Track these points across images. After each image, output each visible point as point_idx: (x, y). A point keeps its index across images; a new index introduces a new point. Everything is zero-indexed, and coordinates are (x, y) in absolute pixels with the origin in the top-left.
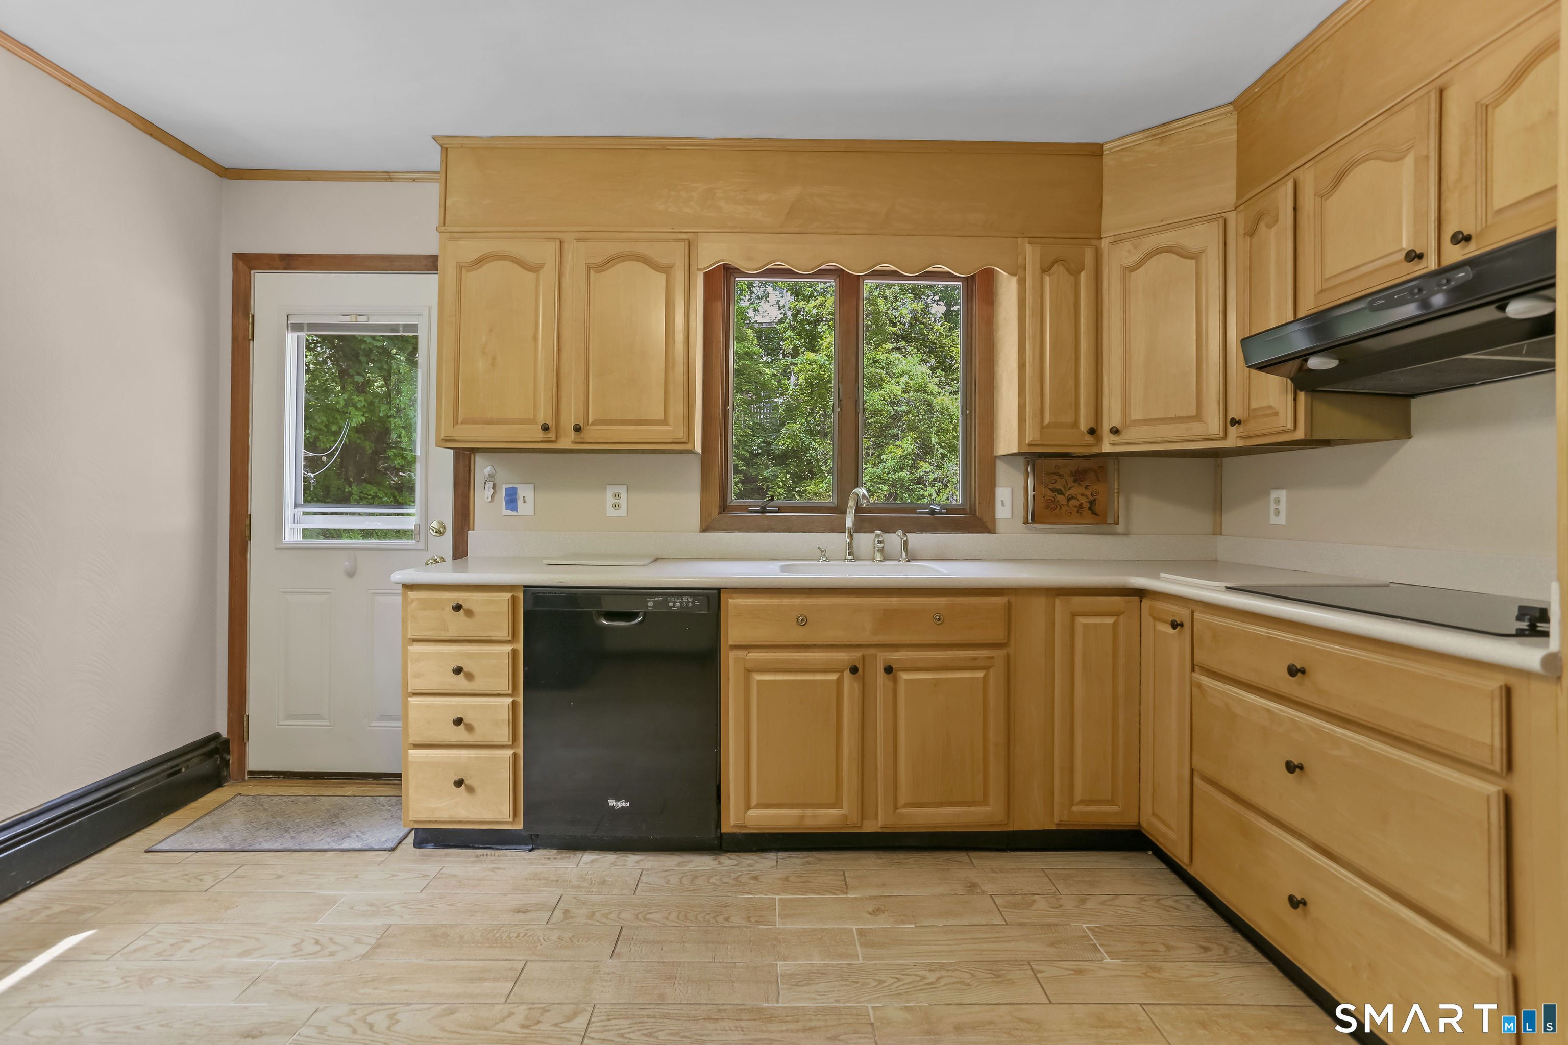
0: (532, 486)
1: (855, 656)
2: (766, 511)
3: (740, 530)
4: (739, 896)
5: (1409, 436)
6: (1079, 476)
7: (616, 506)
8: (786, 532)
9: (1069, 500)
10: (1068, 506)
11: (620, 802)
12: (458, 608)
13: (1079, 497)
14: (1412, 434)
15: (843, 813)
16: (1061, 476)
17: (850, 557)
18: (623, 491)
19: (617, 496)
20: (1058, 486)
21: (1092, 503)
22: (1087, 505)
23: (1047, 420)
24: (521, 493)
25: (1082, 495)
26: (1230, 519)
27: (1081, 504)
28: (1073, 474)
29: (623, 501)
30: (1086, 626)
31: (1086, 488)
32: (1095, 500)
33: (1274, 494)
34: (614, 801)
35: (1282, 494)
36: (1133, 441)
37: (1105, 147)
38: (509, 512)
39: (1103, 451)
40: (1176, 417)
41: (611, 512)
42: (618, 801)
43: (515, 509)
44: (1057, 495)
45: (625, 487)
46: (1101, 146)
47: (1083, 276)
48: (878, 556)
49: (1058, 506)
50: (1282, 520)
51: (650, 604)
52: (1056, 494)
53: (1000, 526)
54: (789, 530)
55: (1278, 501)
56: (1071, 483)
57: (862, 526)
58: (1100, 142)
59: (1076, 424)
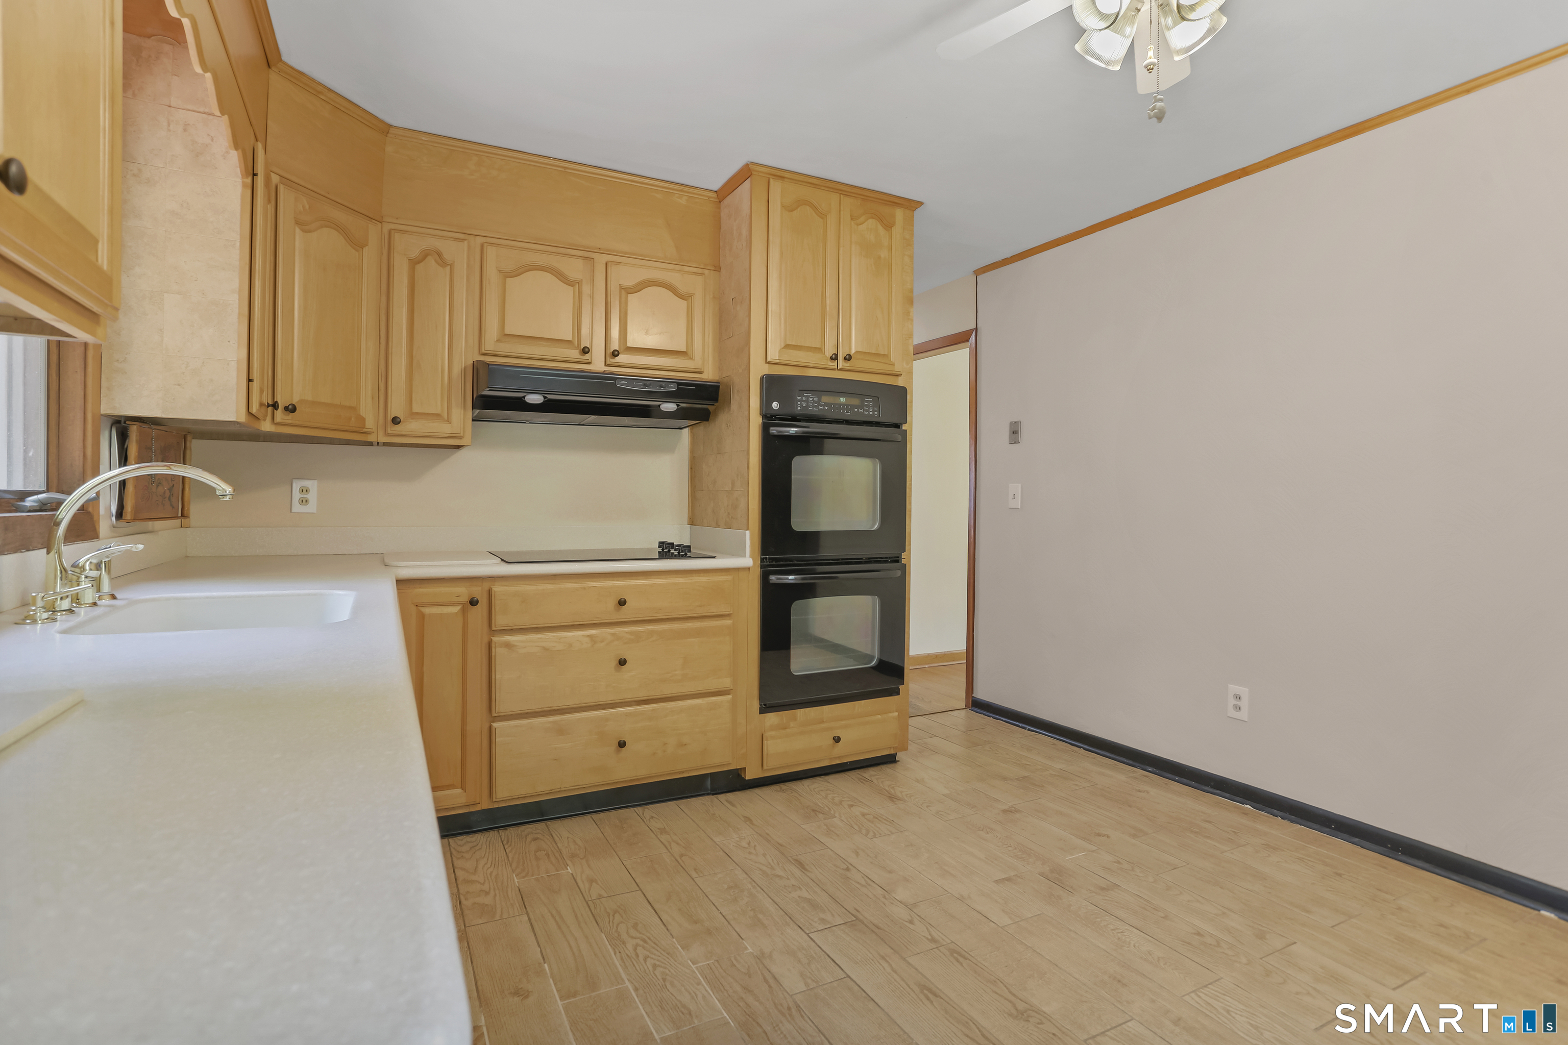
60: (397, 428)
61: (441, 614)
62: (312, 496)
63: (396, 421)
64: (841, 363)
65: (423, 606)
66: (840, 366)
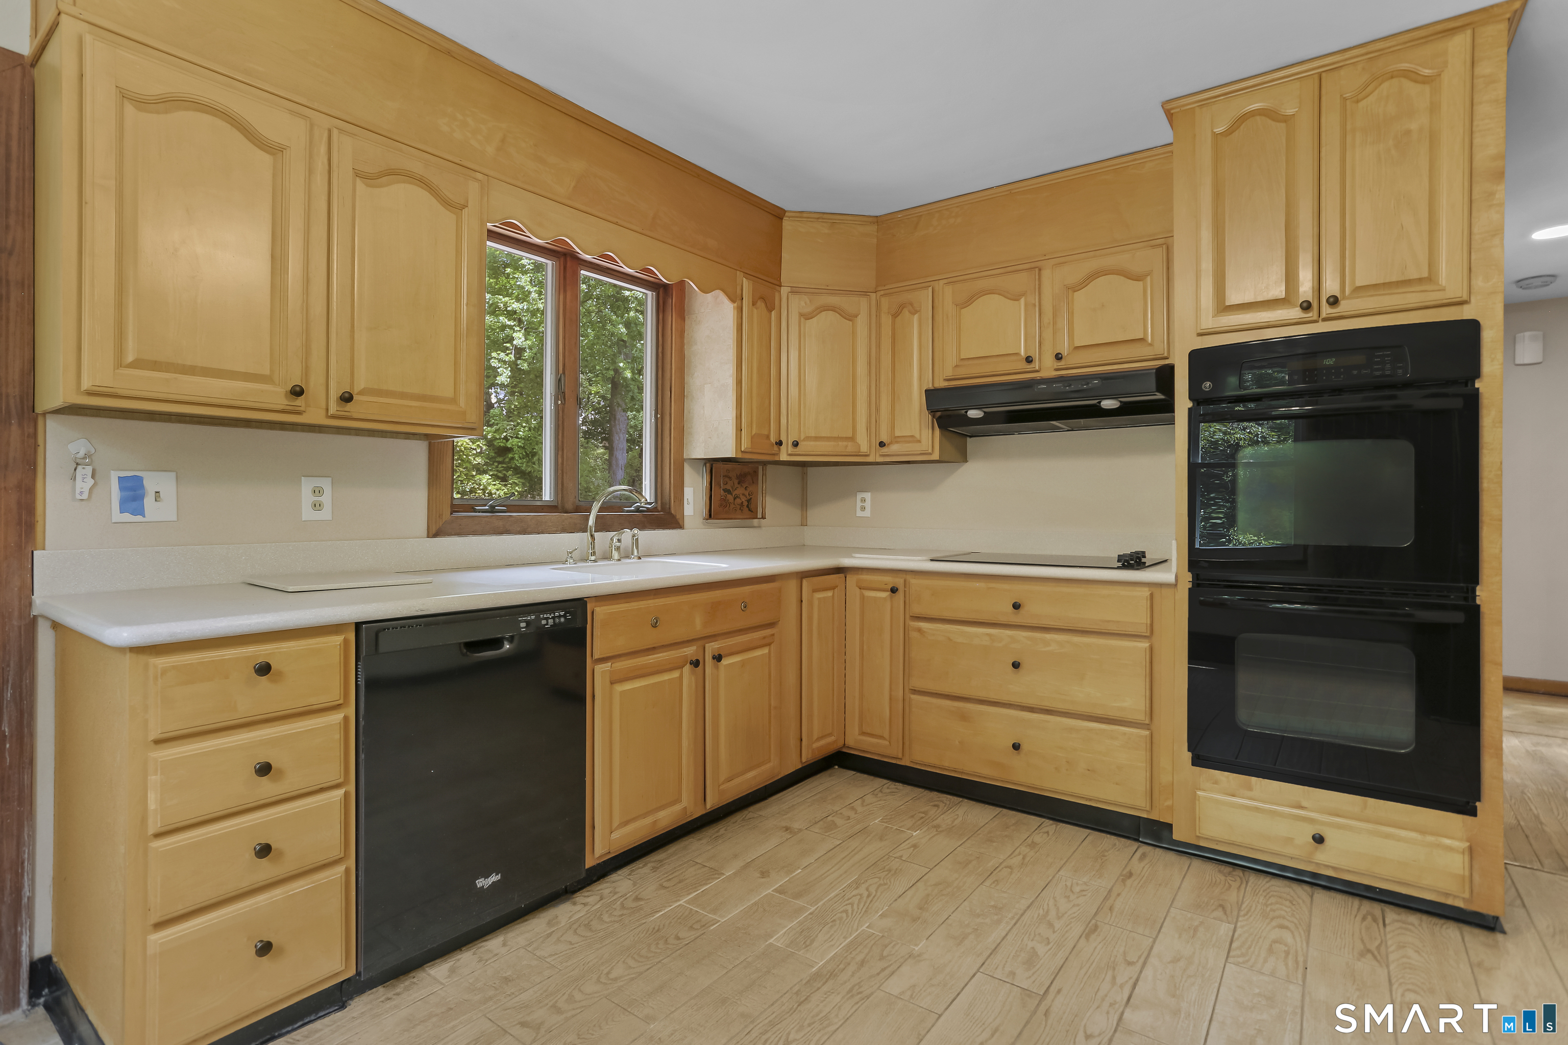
0: (173, 474)
1: (691, 651)
2: (495, 510)
3: (475, 533)
4: (652, 918)
5: (966, 461)
6: (741, 478)
7: (317, 506)
8: (521, 534)
9: (735, 499)
10: (734, 504)
11: (489, 878)
12: (264, 669)
13: (741, 496)
14: (968, 460)
15: (683, 805)
16: (730, 478)
17: (593, 558)
18: (326, 484)
19: (317, 491)
20: (728, 487)
21: (749, 501)
22: (745, 503)
23: (754, 433)
24: (152, 482)
25: (743, 495)
26: (815, 514)
27: (742, 503)
28: (738, 477)
29: (326, 499)
30: (819, 599)
31: (746, 489)
32: (751, 498)
33: (860, 496)
34: (483, 879)
35: (868, 496)
36: (807, 453)
37: (787, 214)
38: (127, 517)
39: (781, 460)
40: (838, 437)
41: (307, 514)
42: (488, 878)
43: (140, 512)
44: (728, 495)
45: (330, 479)
46: (784, 211)
47: (773, 313)
48: (616, 555)
49: (728, 504)
50: (867, 513)
51: (523, 625)
52: (726, 493)
53: (687, 522)
54: (524, 532)
55: (863, 500)
56: (736, 485)
57: (603, 525)
58: (786, 209)
59: (768, 437)
60: (884, 450)
61: (875, 597)
62: (868, 504)
63: (882, 444)
64: (1326, 310)
65: (864, 589)
66: (1324, 315)
